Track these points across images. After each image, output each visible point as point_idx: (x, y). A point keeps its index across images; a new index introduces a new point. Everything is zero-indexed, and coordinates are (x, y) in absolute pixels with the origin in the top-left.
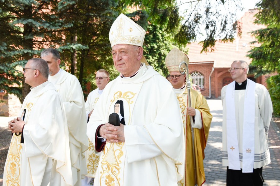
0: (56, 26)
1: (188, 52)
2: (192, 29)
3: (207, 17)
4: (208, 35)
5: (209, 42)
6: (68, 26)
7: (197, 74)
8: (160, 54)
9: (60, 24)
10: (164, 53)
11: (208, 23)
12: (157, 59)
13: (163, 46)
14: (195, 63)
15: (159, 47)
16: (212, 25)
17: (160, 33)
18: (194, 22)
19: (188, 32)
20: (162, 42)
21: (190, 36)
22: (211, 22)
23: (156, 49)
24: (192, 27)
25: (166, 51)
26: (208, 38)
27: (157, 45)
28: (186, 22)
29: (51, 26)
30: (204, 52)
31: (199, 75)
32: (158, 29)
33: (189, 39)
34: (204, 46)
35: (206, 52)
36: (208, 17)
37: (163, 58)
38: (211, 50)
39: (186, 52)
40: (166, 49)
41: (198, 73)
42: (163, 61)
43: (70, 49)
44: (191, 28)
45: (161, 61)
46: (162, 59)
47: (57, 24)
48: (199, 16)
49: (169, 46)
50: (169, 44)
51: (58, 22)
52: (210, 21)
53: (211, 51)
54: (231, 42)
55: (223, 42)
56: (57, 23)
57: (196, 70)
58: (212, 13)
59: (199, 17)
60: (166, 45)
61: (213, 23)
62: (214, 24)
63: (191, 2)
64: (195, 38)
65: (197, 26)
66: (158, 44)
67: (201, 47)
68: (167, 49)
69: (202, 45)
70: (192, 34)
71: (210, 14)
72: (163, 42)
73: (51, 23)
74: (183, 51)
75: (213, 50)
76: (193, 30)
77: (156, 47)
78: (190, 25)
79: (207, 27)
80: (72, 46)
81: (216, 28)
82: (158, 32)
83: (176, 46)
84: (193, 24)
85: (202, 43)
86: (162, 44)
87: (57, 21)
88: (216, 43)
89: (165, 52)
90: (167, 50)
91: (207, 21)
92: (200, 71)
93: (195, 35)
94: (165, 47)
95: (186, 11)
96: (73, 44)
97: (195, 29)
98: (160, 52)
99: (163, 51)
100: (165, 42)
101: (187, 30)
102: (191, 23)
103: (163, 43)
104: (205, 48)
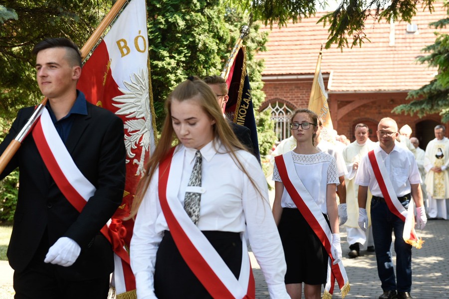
1: (266, 45)
5: (349, 18)
7: (281, 110)
8: (193, 47)
10: (204, 44)
12: (183, 59)
13: (203, 23)
14: (275, 78)
15: (190, 26)
20: (198, 11)
23: (182, 32)
25: (211, 39)
26: (346, 6)
27: (184, 19)
31: (287, 112)
34: (333, 28)
35: (340, 44)
37: (202, 57)
38: (352, 41)
39: (260, 43)
40: (210, 31)
41: (285, 106)
42: (200, 68)
45: (197, 68)
46: (199, 62)
49: (219, 25)
50: (219, 18)
53: (354, 43)
55: (384, 19)
57: (278, 96)
60: (210, 19)
66: (188, 17)
67: (324, 31)
68: (212, 34)
69: (328, 25)
72: (201, 11)
74: (253, 41)
75: (358, 41)
77: (182, 24)
83: (232, 24)
85: (327, 21)
86: (199, 17)
89: (207, 41)
90: (213, 37)
92: (288, 100)
94: (207, 27)
98: (194, 41)
99: (202, 37)
100: (207, 11)
103: (203, 14)
104: (336, 35)
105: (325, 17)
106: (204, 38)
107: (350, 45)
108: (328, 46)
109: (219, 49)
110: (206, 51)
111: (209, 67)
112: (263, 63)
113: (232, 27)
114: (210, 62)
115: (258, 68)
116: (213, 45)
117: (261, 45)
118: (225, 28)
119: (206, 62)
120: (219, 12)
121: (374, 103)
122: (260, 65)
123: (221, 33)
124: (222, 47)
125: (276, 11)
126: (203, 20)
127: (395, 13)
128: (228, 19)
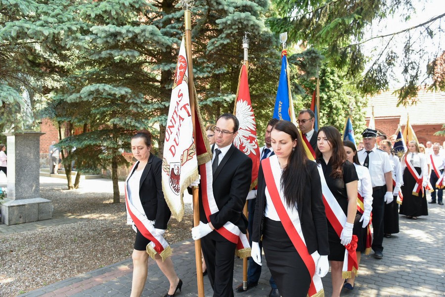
0: (204, 72)
1: (367, 104)
2: (383, 73)
3: (406, 56)
4: (407, 81)
5: (409, 91)
6: (220, 72)
8: (331, 107)
9: (209, 69)
10: (336, 106)
11: (407, 65)
12: (326, 113)
13: (336, 96)
15: (329, 98)
16: (413, 68)
17: (330, 79)
18: (386, 65)
19: (377, 78)
20: (333, 91)
21: (380, 84)
22: (412, 63)
23: (326, 100)
24: (383, 71)
25: (340, 103)
26: (407, 85)
27: (326, 95)
28: (375, 64)
29: (198, 72)
30: (401, 105)
32: (329, 73)
33: (378, 87)
34: (400, 97)
36: (408, 56)
37: (335, 112)
38: (411, 102)
39: (364, 104)
40: (339, 99)
42: (334, 116)
43: (223, 101)
44: (381, 72)
45: (332, 117)
46: (333, 114)
47: (205, 70)
48: (393, 55)
49: (343, 97)
50: (343, 93)
51: (207, 67)
52: (410, 61)
53: (412, 104)
54: (442, 91)
55: (430, 90)
56: (205, 68)
58: (413, 50)
59: (394, 57)
60: (339, 94)
61: (414, 64)
62: (416, 67)
63: (383, 37)
64: (386, 85)
65: (390, 70)
66: (328, 94)
67: (396, 98)
68: (340, 101)
69: (398, 95)
70: (382, 80)
71: (411, 51)
72: (335, 91)
73: (199, 69)
74: (361, 103)
75: (414, 103)
76: (384, 75)
77: (325, 97)
78: (380, 68)
79: (406, 71)
80: (224, 98)
81: (419, 72)
82: (329, 78)
83: (351, 95)
84: (384, 66)
85: (397, 93)
86: (333, 93)
87: (205, 65)
88: (419, 93)
89: (337, 104)
90: (341, 102)
91: (406, 62)
93: (388, 81)
94: (337, 98)
95: (375, 49)
96: (226, 95)
97: (387, 74)
98: (331, 104)
99: (335, 102)
100: (337, 90)
101: (375, 75)
102: (382, 64)
103: (335, 92)
104: (403, 100)
105: (396, 91)
106: (335, 103)
107: (410, 104)
108: (398, 105)
109: (343, 108)
110: (337, 109)
111: (339, 116)
112: (366, 113)
113: (351, 97)
114: (339, 114)
115: (364, 115)
116: (340, 106)
117: (365, 105)
118: (346, 98)
119: (337, 113)
120: (343, 91)
121: (424, 130)
122: (364, 114)
123: (344, 100)
124: (345, 106)
125: (369, 89)
126: (336, 94)
127: (436, 88)
128: (348, 94)
